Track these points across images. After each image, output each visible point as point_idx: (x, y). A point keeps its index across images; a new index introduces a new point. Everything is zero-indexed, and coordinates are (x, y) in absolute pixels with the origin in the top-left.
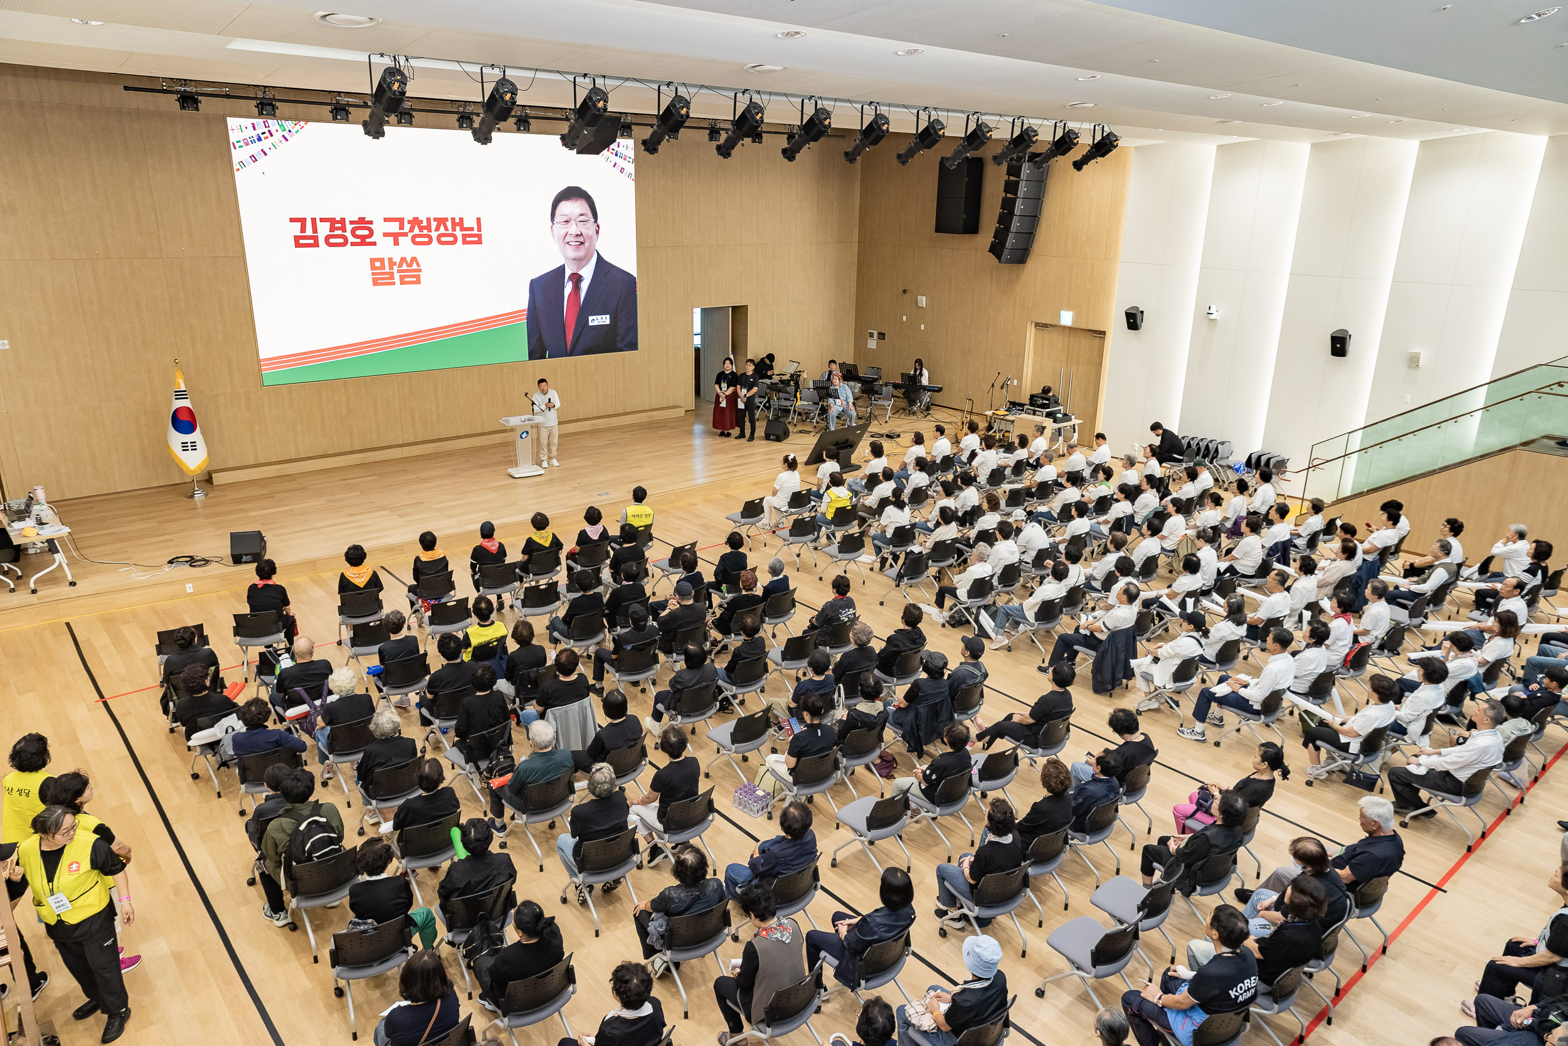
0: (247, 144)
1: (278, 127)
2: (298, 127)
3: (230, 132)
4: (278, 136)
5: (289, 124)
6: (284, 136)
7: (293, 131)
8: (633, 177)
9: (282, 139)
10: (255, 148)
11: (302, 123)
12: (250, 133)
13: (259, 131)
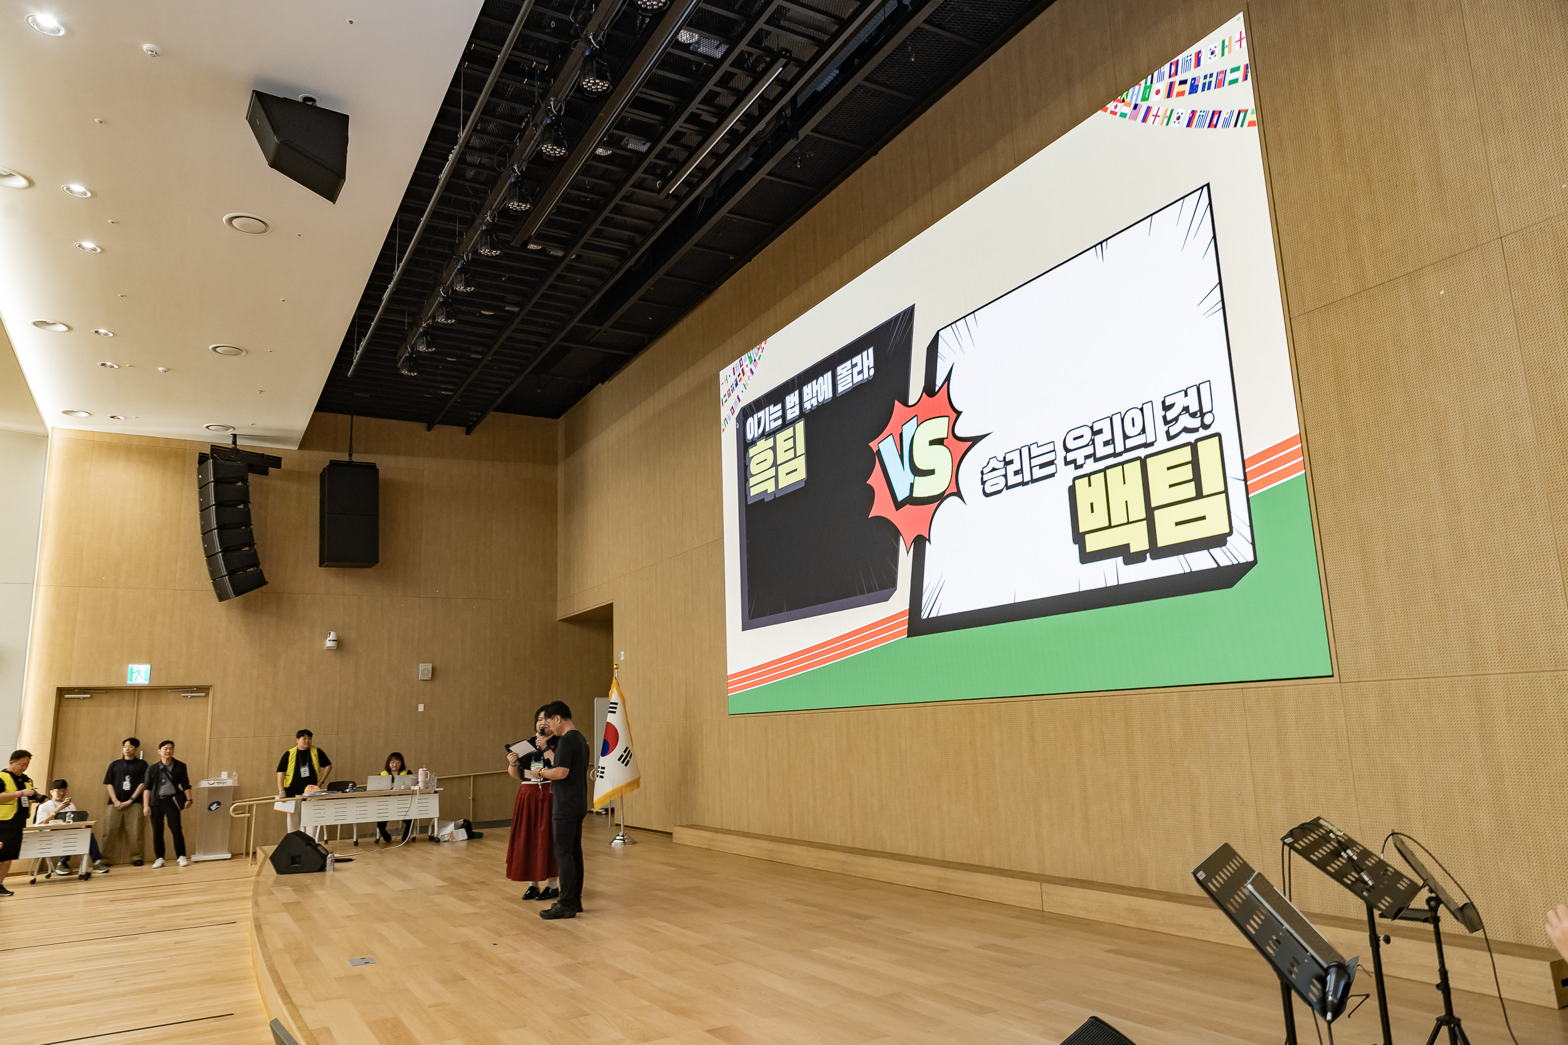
0: (729, 395)
1: (748, 362)
2: (761, 350)
3: (721, 386)
4: (747, 370)
5: (753, 353)
6: (751, 370)
7: (757, 359)
8: (1252, 117)
9: (750, 374)
10: (734, 396)
11: (763, 345)
12: (732, 380)
13: (737, 374)
